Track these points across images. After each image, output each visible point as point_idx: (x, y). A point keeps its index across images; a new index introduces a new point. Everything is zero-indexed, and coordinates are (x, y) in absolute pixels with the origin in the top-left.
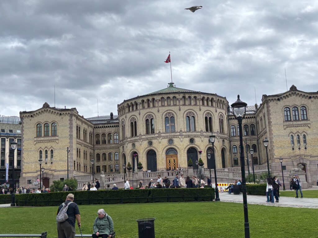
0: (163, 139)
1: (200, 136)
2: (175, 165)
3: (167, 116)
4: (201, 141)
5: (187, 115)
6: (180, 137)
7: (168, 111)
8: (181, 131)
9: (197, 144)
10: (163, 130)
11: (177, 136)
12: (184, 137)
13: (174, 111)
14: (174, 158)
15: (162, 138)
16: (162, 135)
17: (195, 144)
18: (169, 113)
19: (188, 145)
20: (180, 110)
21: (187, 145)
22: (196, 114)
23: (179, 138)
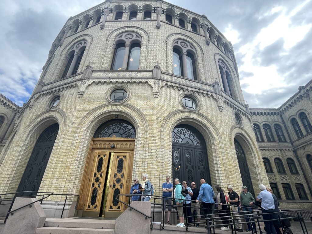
0: (93, 86)
1: (214, 95)
2: (118, 181)
3: (123, 38)
4: (216, 108)
5: (176, 44)
6: (151, 82)
7: (127, 29)
8: (157, 68)
9: (207, 115)
10: (102, 63)
11: (144, 80)
12: (164, 83)
13: (142, 29)
14: (122, 153)
15: (91, 81)
16: (95, 75)
17: (201, 112)
18: (130, 33)
19: (178, 112)
20: (158, 27)
21: (173, 110)
22: (198, 48)
23: (146, 86)
